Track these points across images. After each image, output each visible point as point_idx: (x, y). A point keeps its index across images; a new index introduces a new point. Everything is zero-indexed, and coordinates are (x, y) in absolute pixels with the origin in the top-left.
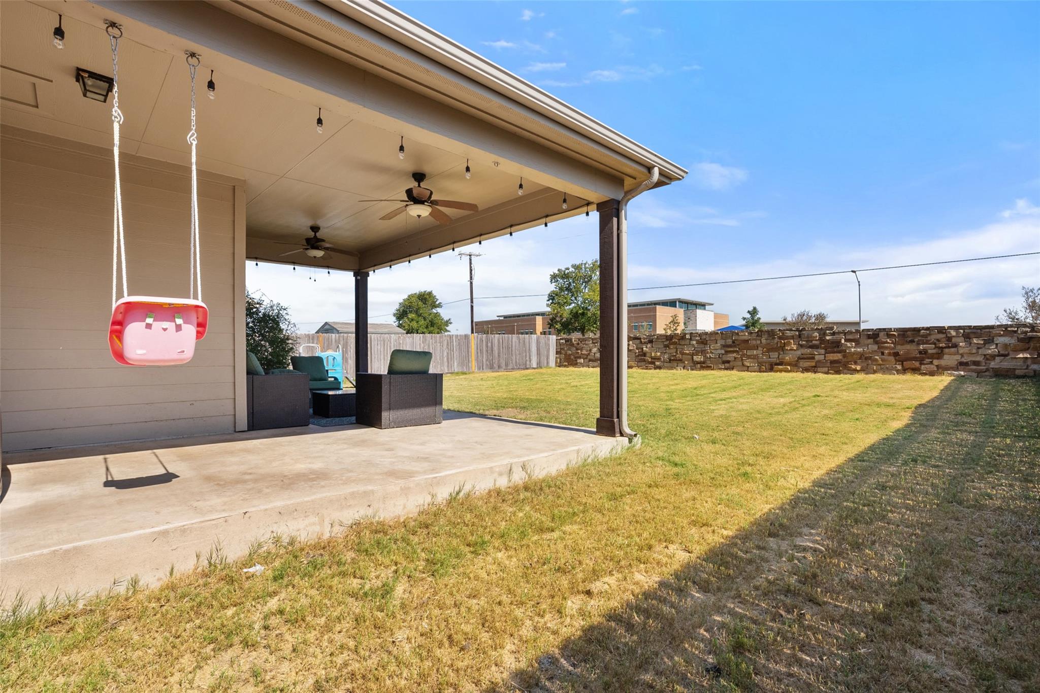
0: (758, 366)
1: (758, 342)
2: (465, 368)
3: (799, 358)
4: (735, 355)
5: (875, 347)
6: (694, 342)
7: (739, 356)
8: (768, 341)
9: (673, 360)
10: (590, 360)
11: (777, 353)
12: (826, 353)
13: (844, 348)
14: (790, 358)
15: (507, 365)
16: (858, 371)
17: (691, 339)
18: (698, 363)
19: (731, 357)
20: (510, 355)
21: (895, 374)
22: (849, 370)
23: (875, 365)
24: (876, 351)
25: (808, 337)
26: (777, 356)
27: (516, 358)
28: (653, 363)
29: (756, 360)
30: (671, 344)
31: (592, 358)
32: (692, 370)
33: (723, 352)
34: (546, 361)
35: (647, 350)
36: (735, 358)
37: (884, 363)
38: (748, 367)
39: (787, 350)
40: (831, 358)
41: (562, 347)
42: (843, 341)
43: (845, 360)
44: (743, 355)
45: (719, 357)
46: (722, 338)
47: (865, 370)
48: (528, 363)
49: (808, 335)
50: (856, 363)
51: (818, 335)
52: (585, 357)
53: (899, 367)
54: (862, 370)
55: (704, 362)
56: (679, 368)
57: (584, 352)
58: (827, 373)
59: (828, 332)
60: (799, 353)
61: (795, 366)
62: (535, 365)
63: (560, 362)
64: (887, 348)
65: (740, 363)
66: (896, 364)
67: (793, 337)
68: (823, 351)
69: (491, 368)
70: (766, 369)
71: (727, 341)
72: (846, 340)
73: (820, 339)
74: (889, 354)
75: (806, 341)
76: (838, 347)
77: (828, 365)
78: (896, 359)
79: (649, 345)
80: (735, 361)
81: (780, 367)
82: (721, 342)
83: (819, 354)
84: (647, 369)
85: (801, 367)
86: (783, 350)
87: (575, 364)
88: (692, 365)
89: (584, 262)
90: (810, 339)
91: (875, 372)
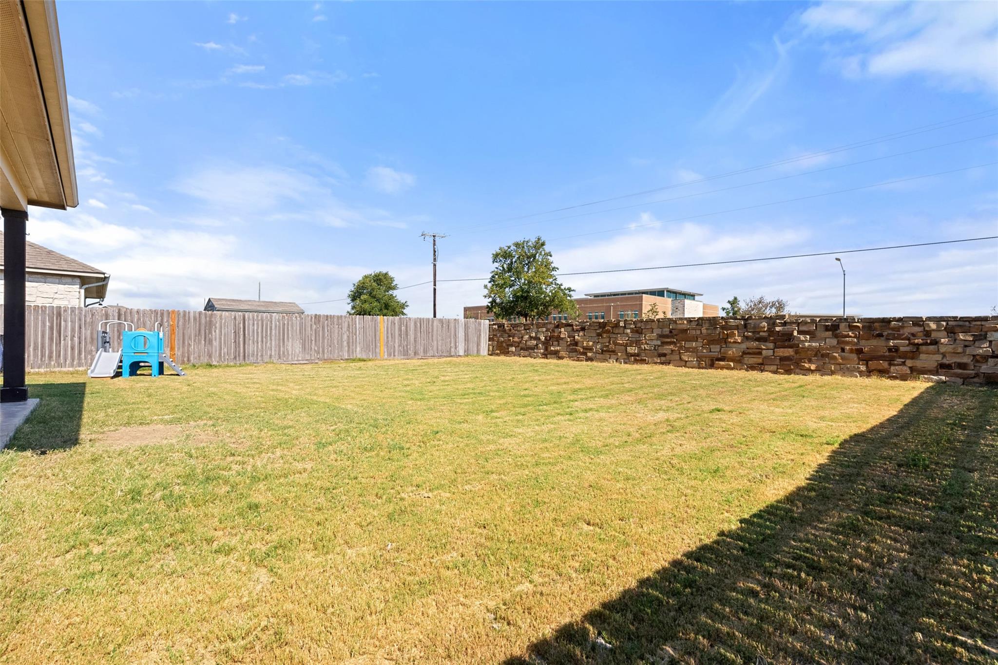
0: (697, 360)
1: (698, 332)
2: (371, 354)
3: (744, 353)
4: (672, 347)
5: (834, 342)
6: (629, 331)
7: (677, 349)
8: (709, 331)
9: (605, 351)
10: (522, 349)
11: (719, 346)
12: (776, 347)
13: (797, 342)
14: (733, 352)
15: (425, 351)
16: (812, 371)
17: (625, 327)
18: (632, 355)
19: (667, 349)
20: (431, 341)
21: (857, 377)
22: (801, 370)
23: (833, 364)
24: (834, 347)
25: (754, 327)
26: (719, 350)
27: (438, 344)
28: (585, 354)
29: (695, 354)
30: (604, 333)
31: (524, 346)
32: (625, 363)
33: (659, 343)
34: (475, 349)
35: (579, 338)
36: (672, 351)
37: (844, 362)
38: (686, 362)
39: (730, 342)
40: (781, 354)
41: (495, 333)
42: (795, 333)
43: (798, 356)
44: (681, 347)
45: (655, 349)
46: (658, 327)
47: (821, 370)
48: (453, 350)
49: (754, 325)
50: (810, 361)
51: (766, 324)
52: (517, 345)
53: (863, 368)
54: (817, 370)
55: (638, 355)
56: (611, 361)
57: (516, 339)
58: (775, 372)
59: (778, 321)
60: (744, 346)
61: (739, 362)
62: (461, 353)
63: (493, 350)
64: (848, 343)
65: (677, 357)
66: (859, 364)
67: (737, 327)
68: (771, 345)
69: (405, 354)
70: (706, 365)
71: (664, 330)
72: (799, 332)
73: (769, 330)
74: (851, 351)
75: (753, 332)
76: (789, 340)
77: (778, 362)
78: (859, 358)
79: (581, 334)
80: (671, 354)
81: (722, 363)
82: (657, 331)
83: (767, 350)
84: (578, 360)
85: (746, 364)
86: (726, 343)
87: (506, 353)
88: (626, 357)
89: (526, 240)
90: (757, 330)
91: (832, 373)
